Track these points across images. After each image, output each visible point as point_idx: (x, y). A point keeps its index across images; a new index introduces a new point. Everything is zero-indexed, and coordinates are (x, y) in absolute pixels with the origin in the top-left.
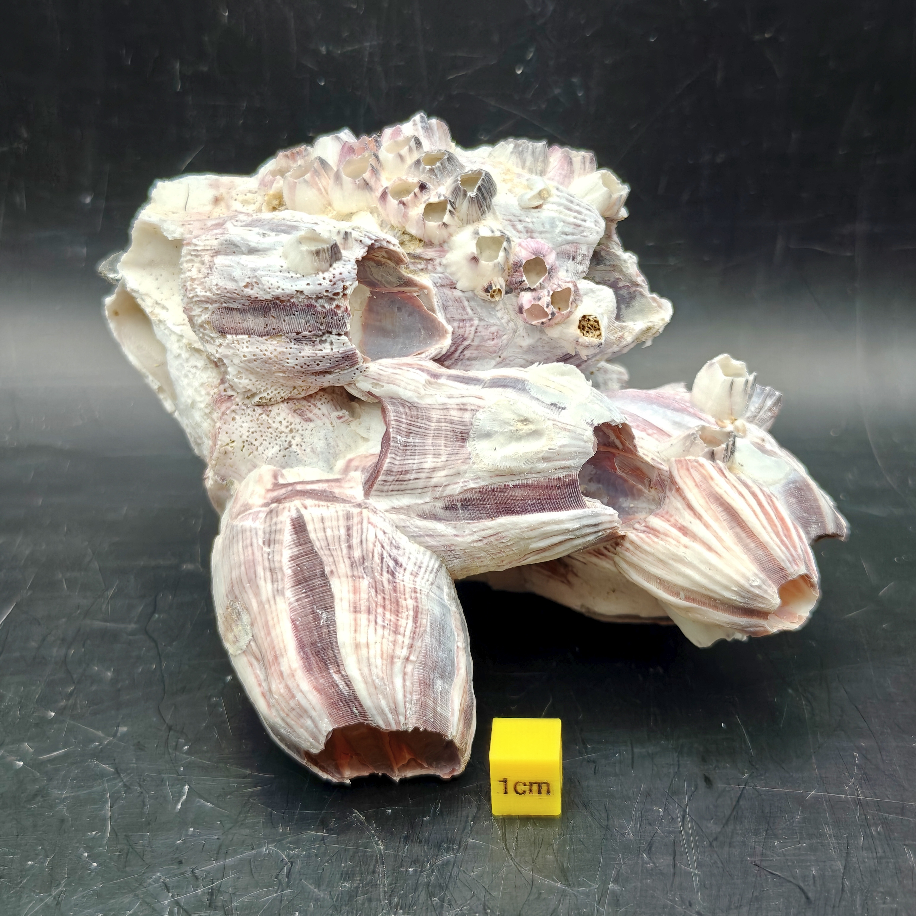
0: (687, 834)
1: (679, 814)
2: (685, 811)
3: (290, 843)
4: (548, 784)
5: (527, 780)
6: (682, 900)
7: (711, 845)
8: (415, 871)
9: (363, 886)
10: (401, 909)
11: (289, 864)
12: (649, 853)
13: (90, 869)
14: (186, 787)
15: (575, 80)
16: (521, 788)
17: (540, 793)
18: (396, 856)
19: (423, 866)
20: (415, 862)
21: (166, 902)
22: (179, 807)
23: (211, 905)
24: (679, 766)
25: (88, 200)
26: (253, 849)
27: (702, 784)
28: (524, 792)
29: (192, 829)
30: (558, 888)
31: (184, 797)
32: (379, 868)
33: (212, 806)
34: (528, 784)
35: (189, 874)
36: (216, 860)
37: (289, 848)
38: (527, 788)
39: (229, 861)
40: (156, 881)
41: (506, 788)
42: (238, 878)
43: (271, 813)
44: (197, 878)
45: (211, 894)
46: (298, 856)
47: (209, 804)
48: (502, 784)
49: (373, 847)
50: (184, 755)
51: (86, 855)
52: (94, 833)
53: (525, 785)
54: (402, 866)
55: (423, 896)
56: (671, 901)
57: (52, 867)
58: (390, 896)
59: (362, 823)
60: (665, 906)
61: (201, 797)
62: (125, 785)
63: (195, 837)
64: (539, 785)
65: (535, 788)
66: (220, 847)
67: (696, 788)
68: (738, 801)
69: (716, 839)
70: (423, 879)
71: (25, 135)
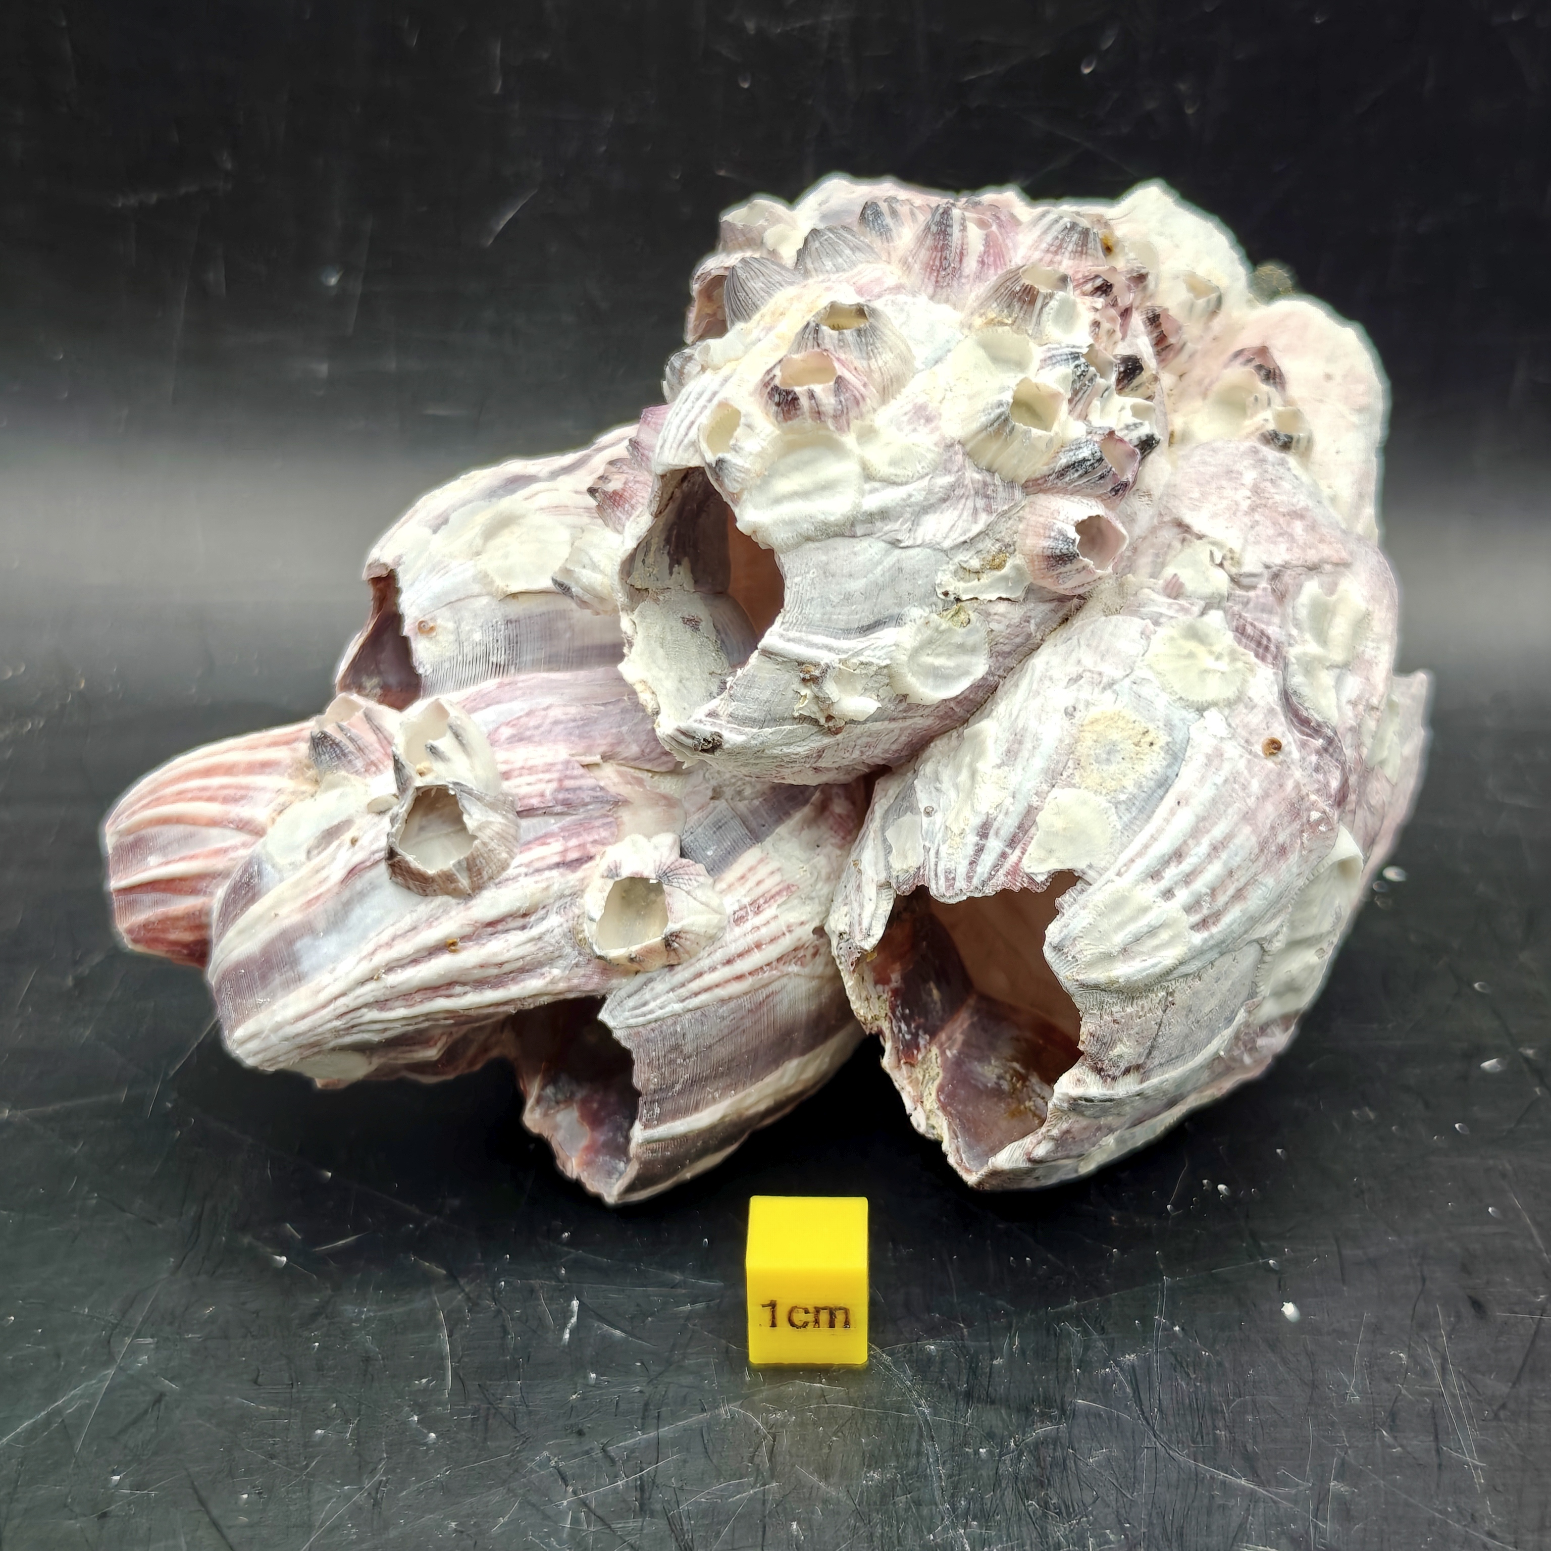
0: (1453, 1396)
1: (1435, 1363)
2: (1444, 1359)
3: (767, 1400)
4: (846, 1311)
5: (810, 1304)
6: (1460, 1511)
7: (1496, 1417)
8: (990, 1452)
9: (902, 1479)
10: (973, 1520)
11: (770, 1437)
12: (1392, 1430)
13: (425, 1444)
14: (575, 1303)
15: (1182, 87)
16: (799, 1318)
17: (832, 1325)
18: (953, 1426)
19: (1002, 1444)
20: (990, 1436)
21: (565, 1503)
22: (567, 1336)
23: (643, 1509)
24: (1424, 1280)
25: (333, 281)
26: (703, 1410)
27: (1467, 1311)
28: (805, 1325)
29: (593, 1375)
30: (1243, 1488)
31: (574, 1320)
32: (926, 1446)
33: (623, 1335)
34: (811, 1310)
35: (597, 1454)
36: (643, 1428)
37: (768, 1411)
38: (810, 1317)
39: (665, 1431)
40: (544, 1464)
41: (774, 1317)
42: (685, 1461)
43: (727, 1349)
44: (613, 1461)
45: (642, 1489)
46: (783, 1425)
47: (618, 1333)
48: (768, 1311)
49: (910, 1411)
50: (566, 1249)
51: (416, 1418)
52: (424, 1381)
53: (807, 1312)
54: (966, 1444)
55: (1009, 1497)
56: (1440, 1512)
57: (359, 1440)
58: (953, 1496)
59: (887, 1368)
60: (1431, 1522)
61: (602, 1319)
62: (468, 1299)
63: (601, 1388)
64: (832, 1312)
65: (824, 1317)
66: (646, 1405)
67: (1459, 1316)
68: (1533, 1342)
69: (1503, 1406)
70: (1007, 1468)
71: (229, 166)
